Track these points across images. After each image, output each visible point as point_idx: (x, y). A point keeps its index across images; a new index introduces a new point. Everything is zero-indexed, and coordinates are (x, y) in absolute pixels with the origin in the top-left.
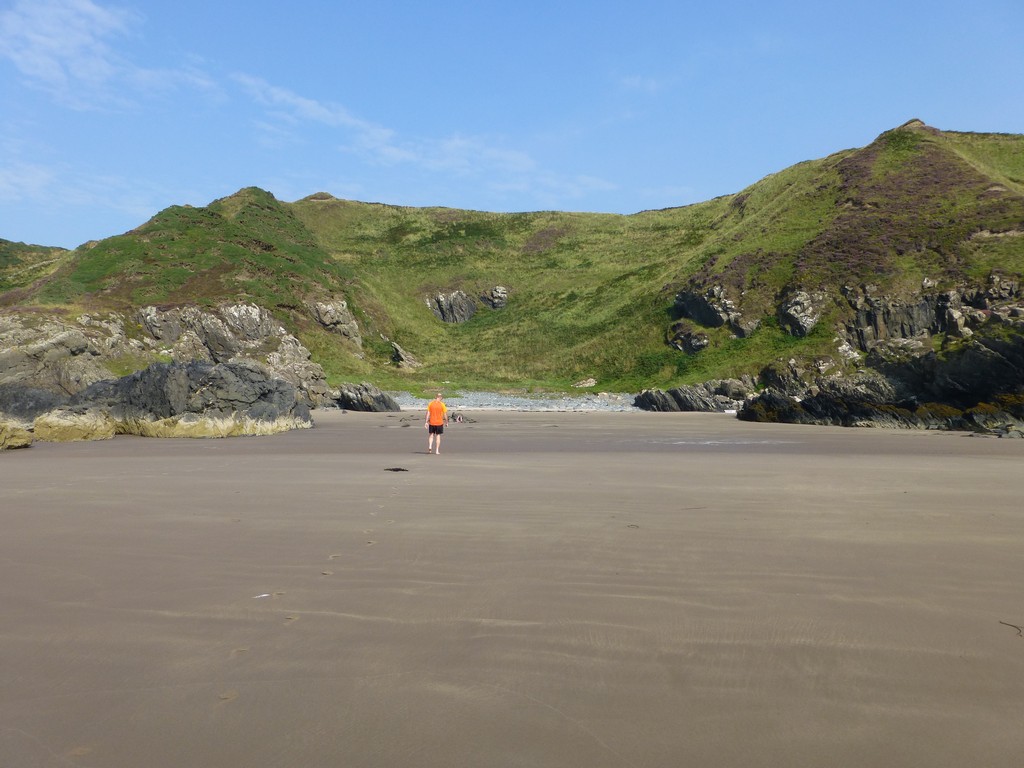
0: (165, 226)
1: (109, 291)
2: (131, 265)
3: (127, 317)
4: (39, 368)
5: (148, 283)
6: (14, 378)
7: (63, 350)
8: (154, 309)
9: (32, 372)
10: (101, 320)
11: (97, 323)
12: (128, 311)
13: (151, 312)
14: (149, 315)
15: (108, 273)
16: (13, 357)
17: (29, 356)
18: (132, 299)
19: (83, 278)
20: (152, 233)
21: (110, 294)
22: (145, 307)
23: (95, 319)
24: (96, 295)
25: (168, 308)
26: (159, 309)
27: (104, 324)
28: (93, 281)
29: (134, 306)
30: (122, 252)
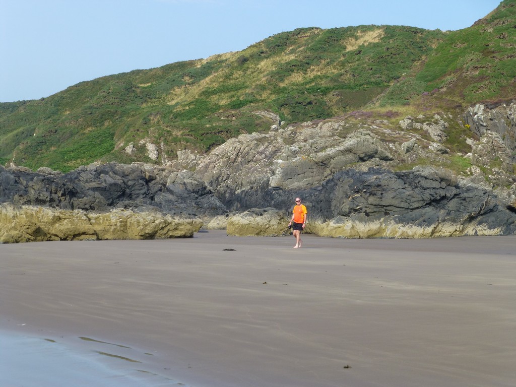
0: (511, 12)
1: (445, 89)
2: (471, 58)
3: (455, 117)
4: (326, 174)
5: (482, 78)
6: (301, 184)
7: (350, 156)
8: (482, 107)
9: (319, 178)
10: (422, 122)
11: (418, 125)
12: (458, 110)
13: (479, 111)
14: (476, 114)
15: (449, 69)
16: (302, 164)
17: (317, 163)
18: (463, 97)
19: (426, 77)
20: (496, 21)
21: (446, 93)
22: (473, 105)
23: (417, 121)
24: (432, 94)
25: (496, 105)
26: (486, 106)
27: (425, 127)
28: (434, 79)
29: (464, 105)
30: (466, 45)
